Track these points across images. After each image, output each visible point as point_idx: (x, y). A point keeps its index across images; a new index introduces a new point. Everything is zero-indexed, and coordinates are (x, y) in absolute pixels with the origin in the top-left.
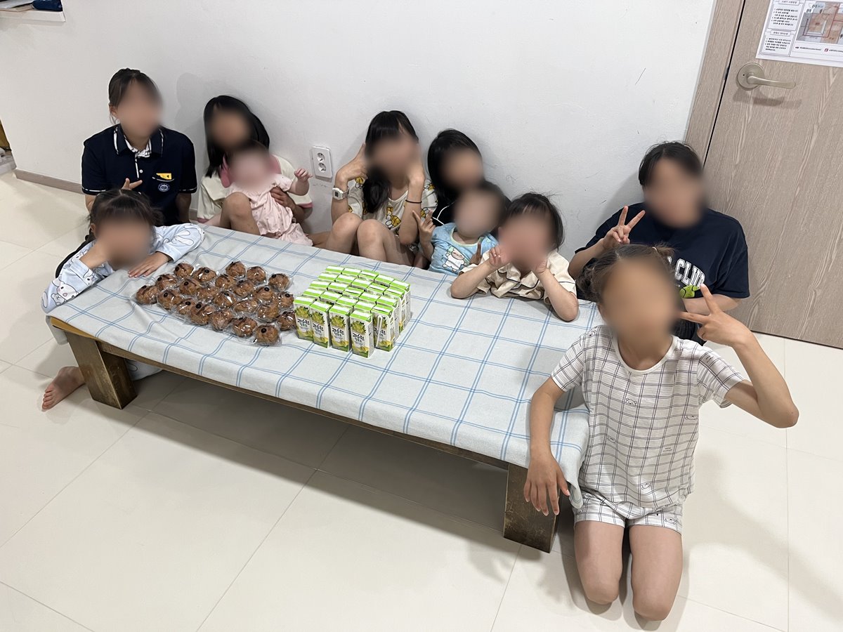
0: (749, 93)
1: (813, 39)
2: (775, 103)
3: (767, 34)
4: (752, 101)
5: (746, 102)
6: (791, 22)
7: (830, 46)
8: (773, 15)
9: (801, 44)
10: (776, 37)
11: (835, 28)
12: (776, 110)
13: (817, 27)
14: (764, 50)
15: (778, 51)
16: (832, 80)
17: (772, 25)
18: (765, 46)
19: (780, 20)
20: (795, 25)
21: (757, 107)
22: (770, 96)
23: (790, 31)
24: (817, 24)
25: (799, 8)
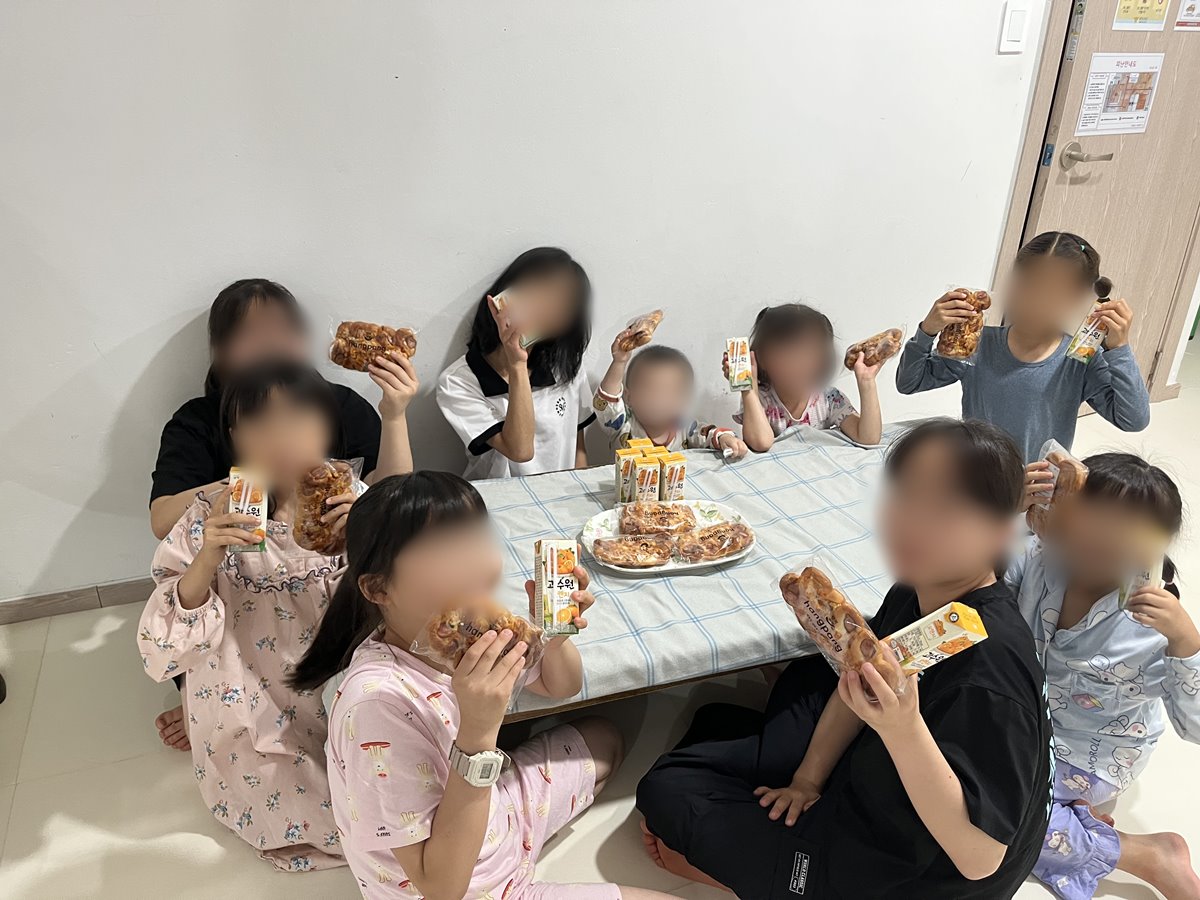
0: (1067, 173)
1: (1113, 110)
2: (1083, 180)
3: (1084, 111)
4: (1068, 182)
5: (1064, 183)
6: (1101, 95)
7: (1123, 114)
8: (1089, 91)
9: (1105, 116)
10: (1089, 112)
11: (1127, 97)
12: (1084, 187)
13: (1116, 98)
14: (1080, 128)
15: (1090, 126)
16: (1122, 146)
17: (1088, 101)
18: (1081, 124)
19: (1093, 95)
20: (1103, 96)
21: (1072, 187)
22: (1081, 174)
23: (1098, 105)
24: (1116, 95)
25: (1105, 81)
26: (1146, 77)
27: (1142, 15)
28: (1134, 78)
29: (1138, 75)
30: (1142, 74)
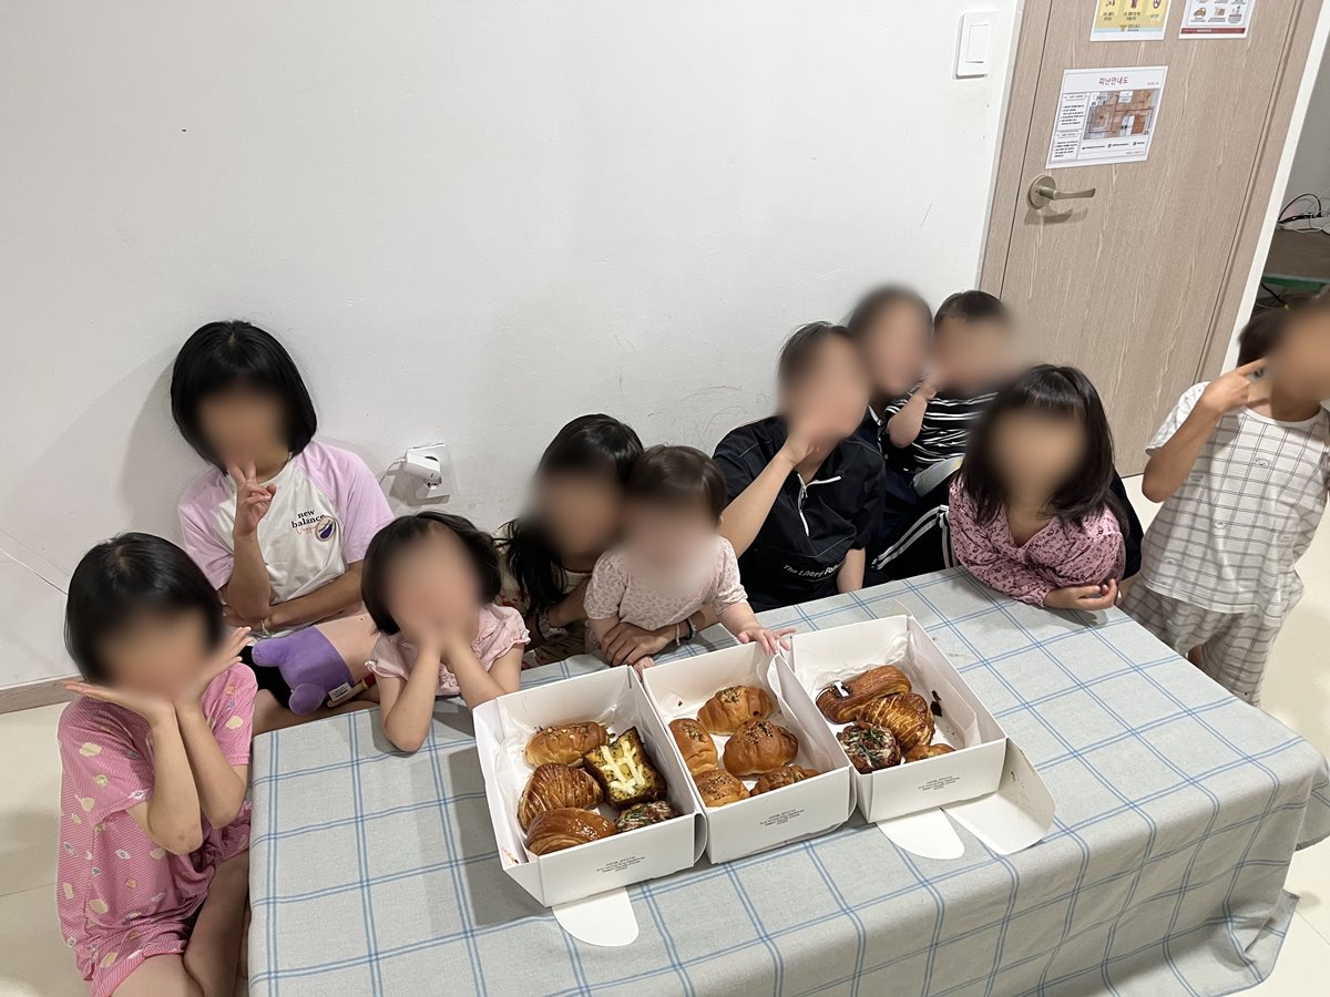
0: (1039, 211)
1: (1098, 136)
2: (1063, 218)
3: (1056, 138)
4: (1042, 220)
5: (1038, 223)
6: (1078, 119)
7: (1113, 141)
8: (1062, 115)
9: (1087, 143)
10: (1063, 140)
11: (1117, 120)
12: (1065, 225)
13: (1102, 121)
14: (1053, 159)
15: (1067, 156)
16: (1115, 179)
17: (1061, 127)
18: (1054, 154)
19: (1067, 121)
20: (1082, 121)
21: (1047, 226)
22: (1059, 212)
23: (1076, 130)
24: (1101, 118)
25: (1084, 103)
26: (1143, 96)
27: (1131, 22)
28: (1126, 97)
29: (1131, 94)
30: (1136, 92)
